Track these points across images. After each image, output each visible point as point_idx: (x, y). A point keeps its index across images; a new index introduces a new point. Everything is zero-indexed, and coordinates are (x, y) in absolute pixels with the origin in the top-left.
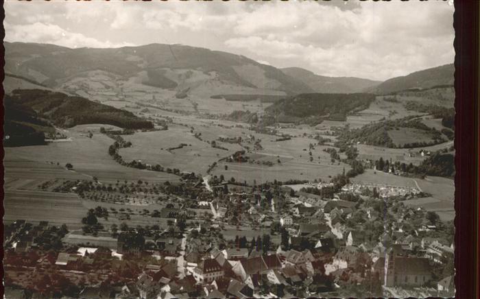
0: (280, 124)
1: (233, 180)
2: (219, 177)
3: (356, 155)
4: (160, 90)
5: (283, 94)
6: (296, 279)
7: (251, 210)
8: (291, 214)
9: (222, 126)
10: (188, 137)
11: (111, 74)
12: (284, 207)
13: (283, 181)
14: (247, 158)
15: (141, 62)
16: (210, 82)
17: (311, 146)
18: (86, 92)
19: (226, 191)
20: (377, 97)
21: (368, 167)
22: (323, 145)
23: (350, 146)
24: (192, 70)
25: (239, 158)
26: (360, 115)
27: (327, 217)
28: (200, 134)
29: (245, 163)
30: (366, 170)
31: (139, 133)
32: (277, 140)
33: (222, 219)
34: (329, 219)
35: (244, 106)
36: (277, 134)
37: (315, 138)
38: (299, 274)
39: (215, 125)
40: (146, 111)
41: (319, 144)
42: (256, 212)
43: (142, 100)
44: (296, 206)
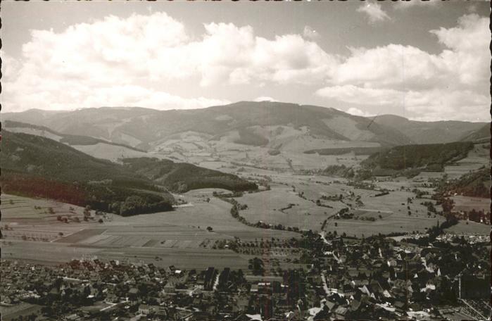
0: (377, 178)
1: (345, 234)
2: (332, 233)
3: (451, 207)
4: (252, 147)
5: (377, 145)
6: (401, 295)
7: (365, 256)
8: (395, 258)
9: (320, 182)
10: (293, 197)
11: (201, 134)
12: (389, 254)
13: (386, 234)
14: (352, 215)
15: (231, 121)
16: (302, 138)
17: (409, 200)
18: (181, 154)
19: (342, 243)
20: (476, 145)
21: (462, 218)
22: (421, 198)
23: (446, 198)
24: (282, 127)
25: (345, 215)
26: (458, 165)
27: (423, 259)
28: (303, 193)
29: (351, 220)
30: (460, 221)
31: (246, 194)
32: (376, 196)
33: (344, 263)
34: (424, 261)
35: (338, 159)
36: (375, 189)
37: (413, 192)
38: (403, 293)
39: (313, 182)
40: (242, 170)
41: (417, 197)
42: (368, 258)
43: (236, 160)
44: (398, 253)
